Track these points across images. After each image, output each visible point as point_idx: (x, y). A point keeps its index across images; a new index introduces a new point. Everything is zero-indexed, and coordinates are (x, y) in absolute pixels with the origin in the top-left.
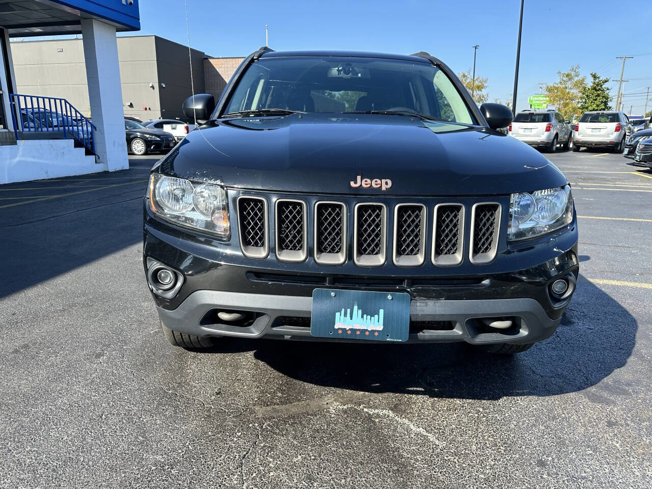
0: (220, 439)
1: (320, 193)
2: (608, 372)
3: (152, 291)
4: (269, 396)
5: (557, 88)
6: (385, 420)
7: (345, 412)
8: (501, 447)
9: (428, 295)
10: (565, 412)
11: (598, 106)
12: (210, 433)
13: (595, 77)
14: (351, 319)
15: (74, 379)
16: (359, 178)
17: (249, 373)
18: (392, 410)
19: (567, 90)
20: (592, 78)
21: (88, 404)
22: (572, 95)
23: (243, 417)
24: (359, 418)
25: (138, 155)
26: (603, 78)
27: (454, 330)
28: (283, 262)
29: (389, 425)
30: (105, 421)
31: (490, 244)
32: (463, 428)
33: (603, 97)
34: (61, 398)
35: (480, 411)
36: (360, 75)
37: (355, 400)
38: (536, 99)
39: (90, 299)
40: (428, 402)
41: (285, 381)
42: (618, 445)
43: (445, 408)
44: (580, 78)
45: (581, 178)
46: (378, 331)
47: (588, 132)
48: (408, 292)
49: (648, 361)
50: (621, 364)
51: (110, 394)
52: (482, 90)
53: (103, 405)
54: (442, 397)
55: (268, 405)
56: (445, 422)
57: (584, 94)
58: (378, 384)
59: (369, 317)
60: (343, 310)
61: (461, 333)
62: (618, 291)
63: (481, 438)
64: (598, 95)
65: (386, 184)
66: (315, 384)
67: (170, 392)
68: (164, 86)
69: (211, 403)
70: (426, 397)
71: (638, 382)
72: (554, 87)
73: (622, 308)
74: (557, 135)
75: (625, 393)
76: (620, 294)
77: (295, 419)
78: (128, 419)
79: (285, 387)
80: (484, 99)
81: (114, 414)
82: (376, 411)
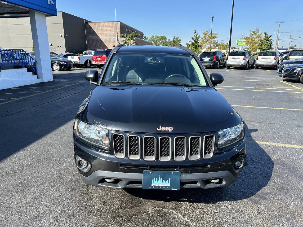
0: (106, 225)
1: (145, 133)
2: (259, 188)
3: (78, 168)
4: (125, 204)
5: (249, 38)
6: (171, 214)
7: (155, 211)
8: (216, 225)
9: (187, 172)
10: (241, 208)
11: (267, 47)
12: (102, 222)
13: (265, 34)
14: (158, 182)
15: (44, 199)
16: (160, 126)
17: (116, 194)
18: (174, 210)
19: (254, 39)
20: (264, 35)
21: (51, 211)
22: (256, 41)
23: (115, 214)
24: (161, 214)
25: (56, 71)
26: (269, 35)
27: (197, 184)
28: (131, 160)
29: (173, 217)
30: (59, 219)
31: (211, 150)
32: (201, 217)
33: (269, 43)
34: (40, 208)
35: (208, 209)
36: (160, 62)
37: (159, 206)
38: (240, 41)
39: (45, 157)
40: (188, 205)
41: (131, 197)
42: (260, 223)
43: (195, 208)
44: (259, 33)
45: (258, 84)
46: (168, 186)
47: (262, 60)
48: (180, 171)
49: (276, 183)
50: (265, 185)
51: (60, 205)
52: (215, 38)
53: (58, 211)
54: (194, 203)
55: (124, 209)
56: (195, 215)
57: (261, 42)
58: (168, 198)
59: (165, 181)
60: (155, 178)
61: (200, 185)
62: (268, 148)
63: (208, 221)
64: (267, 43)
65: (170, 129)
66: (143, 198)
67: (84, 204)
68: (67, 36)
69: (101, 208)
70: (187, 203)
71: (271, 193)
72: (248, 37)
73: (269, 156)
74: (248, 61)
75: (266, 199)
76: (268, 149)
77: (136, 215)
78: (69, 217)
79: (131, 200)
80: (216, 43)
81: (62, 215)
82: (168, 210)
